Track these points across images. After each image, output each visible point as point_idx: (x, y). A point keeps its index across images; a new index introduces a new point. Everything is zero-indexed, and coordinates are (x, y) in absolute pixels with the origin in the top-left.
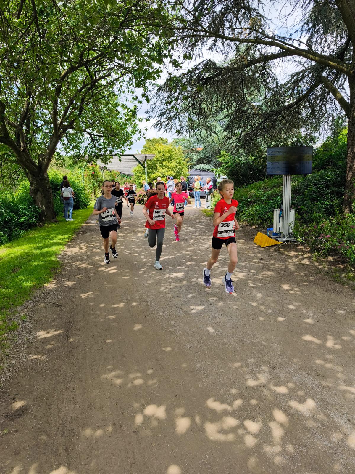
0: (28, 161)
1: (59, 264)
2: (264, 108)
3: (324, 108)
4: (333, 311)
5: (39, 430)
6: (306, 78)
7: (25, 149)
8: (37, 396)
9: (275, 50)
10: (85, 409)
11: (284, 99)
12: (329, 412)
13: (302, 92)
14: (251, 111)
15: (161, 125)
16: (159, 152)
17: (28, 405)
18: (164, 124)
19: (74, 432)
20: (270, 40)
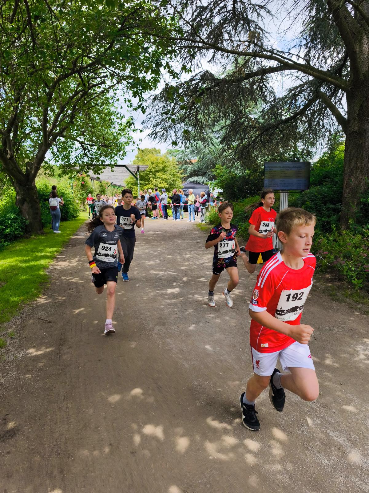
0: (15, 169)
1: (48, 278)
2: (261, 121)
3: (321, 123)
4: (330, 329)
5: (33, 452)
6: (303, 93)
7: (12, 157)
8: (29, 416)
9: (274, 64)
10: (80, 430)
11: (281, 112)
12: (328, 431)
13: (300, 106)
14: (248, 123)
15: (156, 135)
16: (152, 163)
17: (20, 425)
18: (159, 135)
19: (69, 453)
20: (269, 54)
